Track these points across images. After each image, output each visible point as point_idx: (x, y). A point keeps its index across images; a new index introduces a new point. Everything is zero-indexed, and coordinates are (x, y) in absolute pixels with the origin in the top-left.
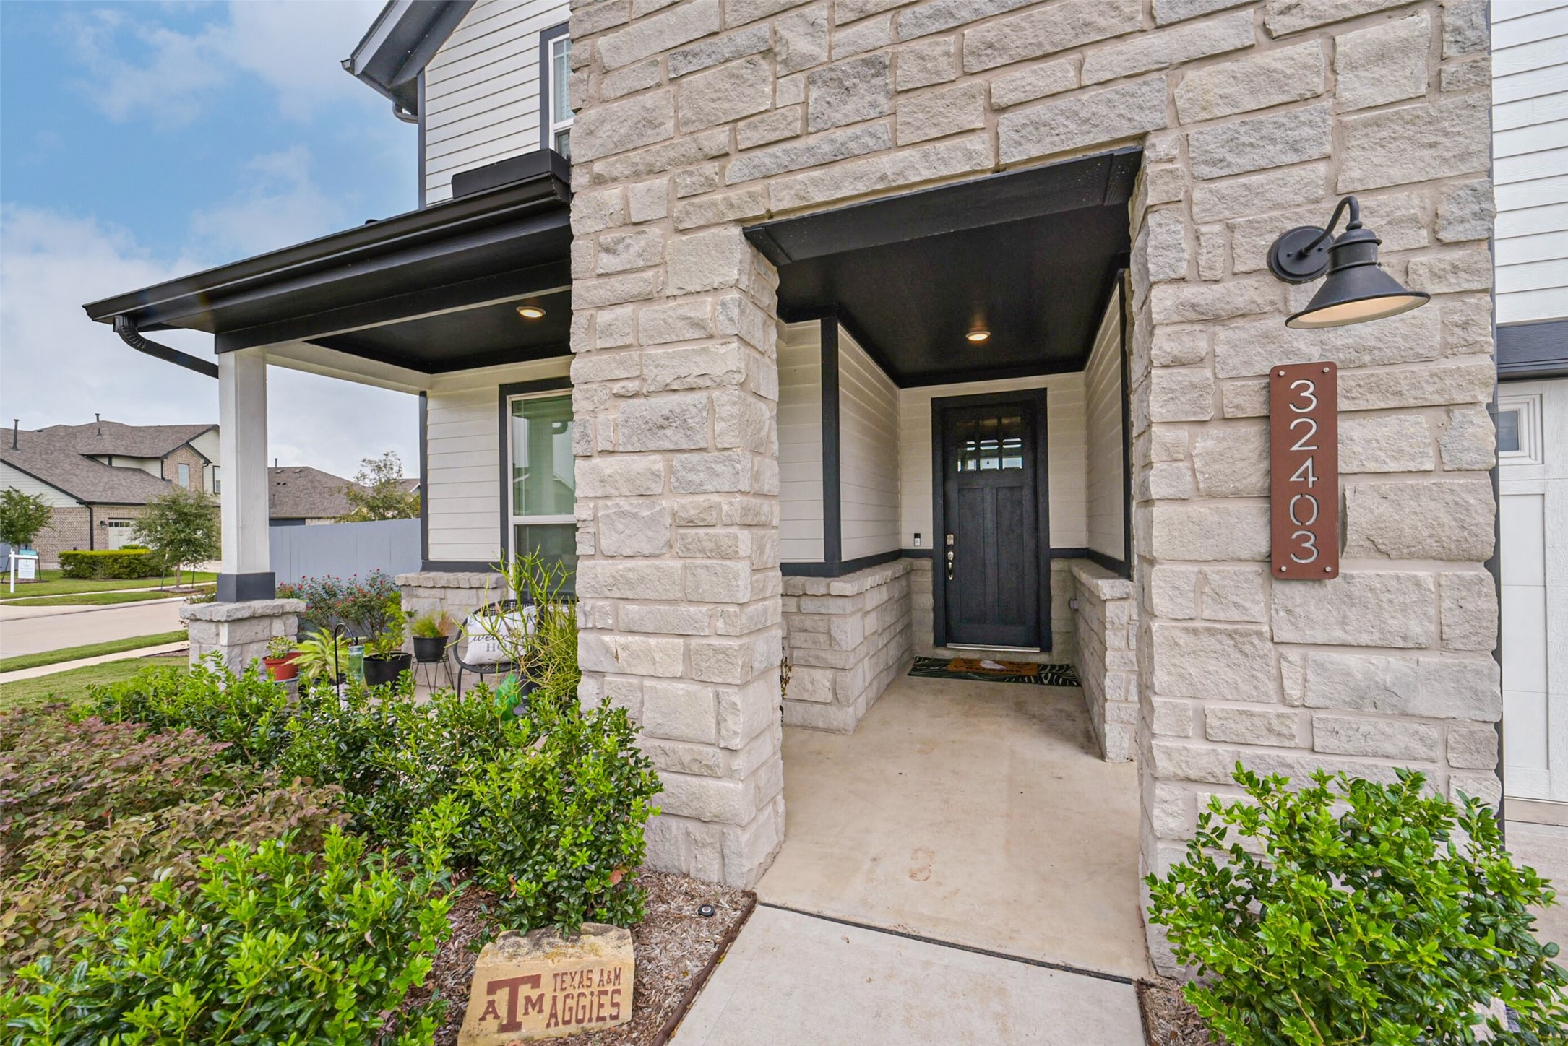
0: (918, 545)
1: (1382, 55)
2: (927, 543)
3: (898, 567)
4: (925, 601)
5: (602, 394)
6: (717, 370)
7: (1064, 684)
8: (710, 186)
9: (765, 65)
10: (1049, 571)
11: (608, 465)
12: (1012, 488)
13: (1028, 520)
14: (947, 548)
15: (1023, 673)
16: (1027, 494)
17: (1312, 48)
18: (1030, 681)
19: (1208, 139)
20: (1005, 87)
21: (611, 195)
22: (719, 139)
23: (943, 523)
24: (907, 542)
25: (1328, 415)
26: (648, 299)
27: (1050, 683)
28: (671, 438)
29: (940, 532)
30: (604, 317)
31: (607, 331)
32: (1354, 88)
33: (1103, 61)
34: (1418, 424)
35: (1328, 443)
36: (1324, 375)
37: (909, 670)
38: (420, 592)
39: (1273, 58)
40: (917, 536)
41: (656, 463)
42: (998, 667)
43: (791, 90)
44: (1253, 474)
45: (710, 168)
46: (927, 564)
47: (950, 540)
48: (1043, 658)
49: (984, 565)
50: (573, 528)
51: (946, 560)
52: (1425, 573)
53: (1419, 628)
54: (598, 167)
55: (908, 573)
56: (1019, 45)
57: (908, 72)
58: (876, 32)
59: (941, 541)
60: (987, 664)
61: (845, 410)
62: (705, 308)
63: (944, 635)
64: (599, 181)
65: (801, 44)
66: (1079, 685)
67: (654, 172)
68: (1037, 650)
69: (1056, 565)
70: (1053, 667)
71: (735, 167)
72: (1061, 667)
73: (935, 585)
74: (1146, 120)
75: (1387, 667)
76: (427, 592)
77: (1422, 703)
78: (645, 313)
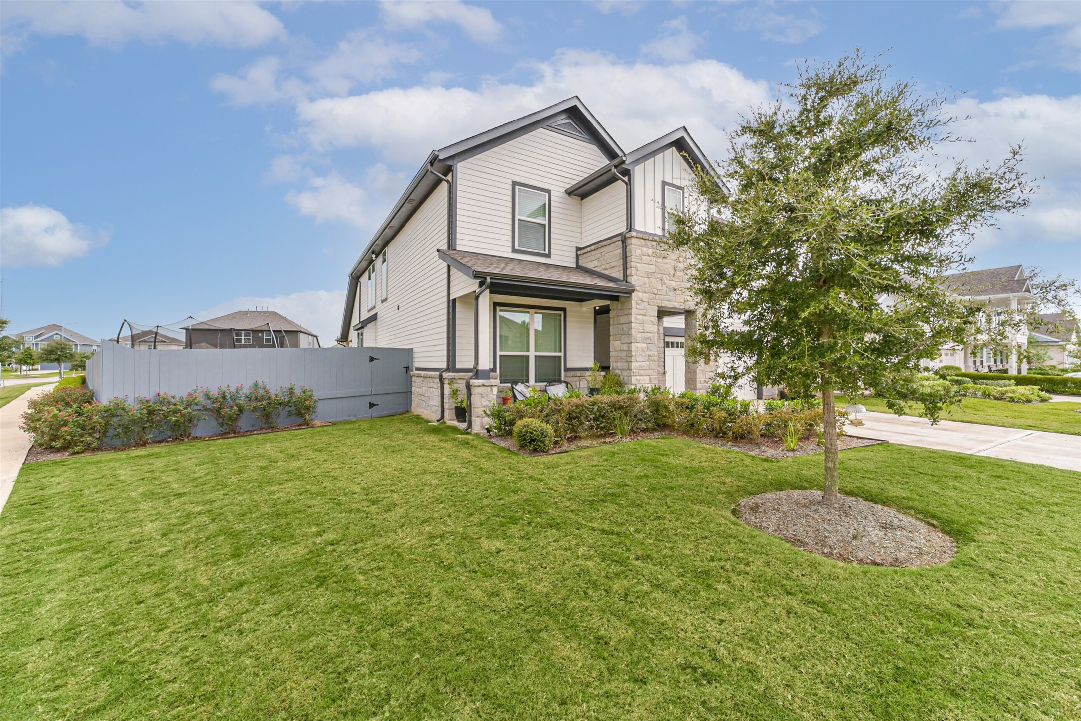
6: (655, 330)
9: (661, 281)
11: (638, 345)
21: (639, 294)
26: (644, 315)
28: (648, 341)
30: (638, 317)
31: (638, 319)
41: (645, 345)
43: (664, 288)
45: (653, 296)
54: (637, 288)
57: (677, 292)
58: (674, 284)
62: (651, 319)
64: (637, 291)
65: (665, 281)
67: (645, 292)
71: (657, 296)
78: (644, 317)
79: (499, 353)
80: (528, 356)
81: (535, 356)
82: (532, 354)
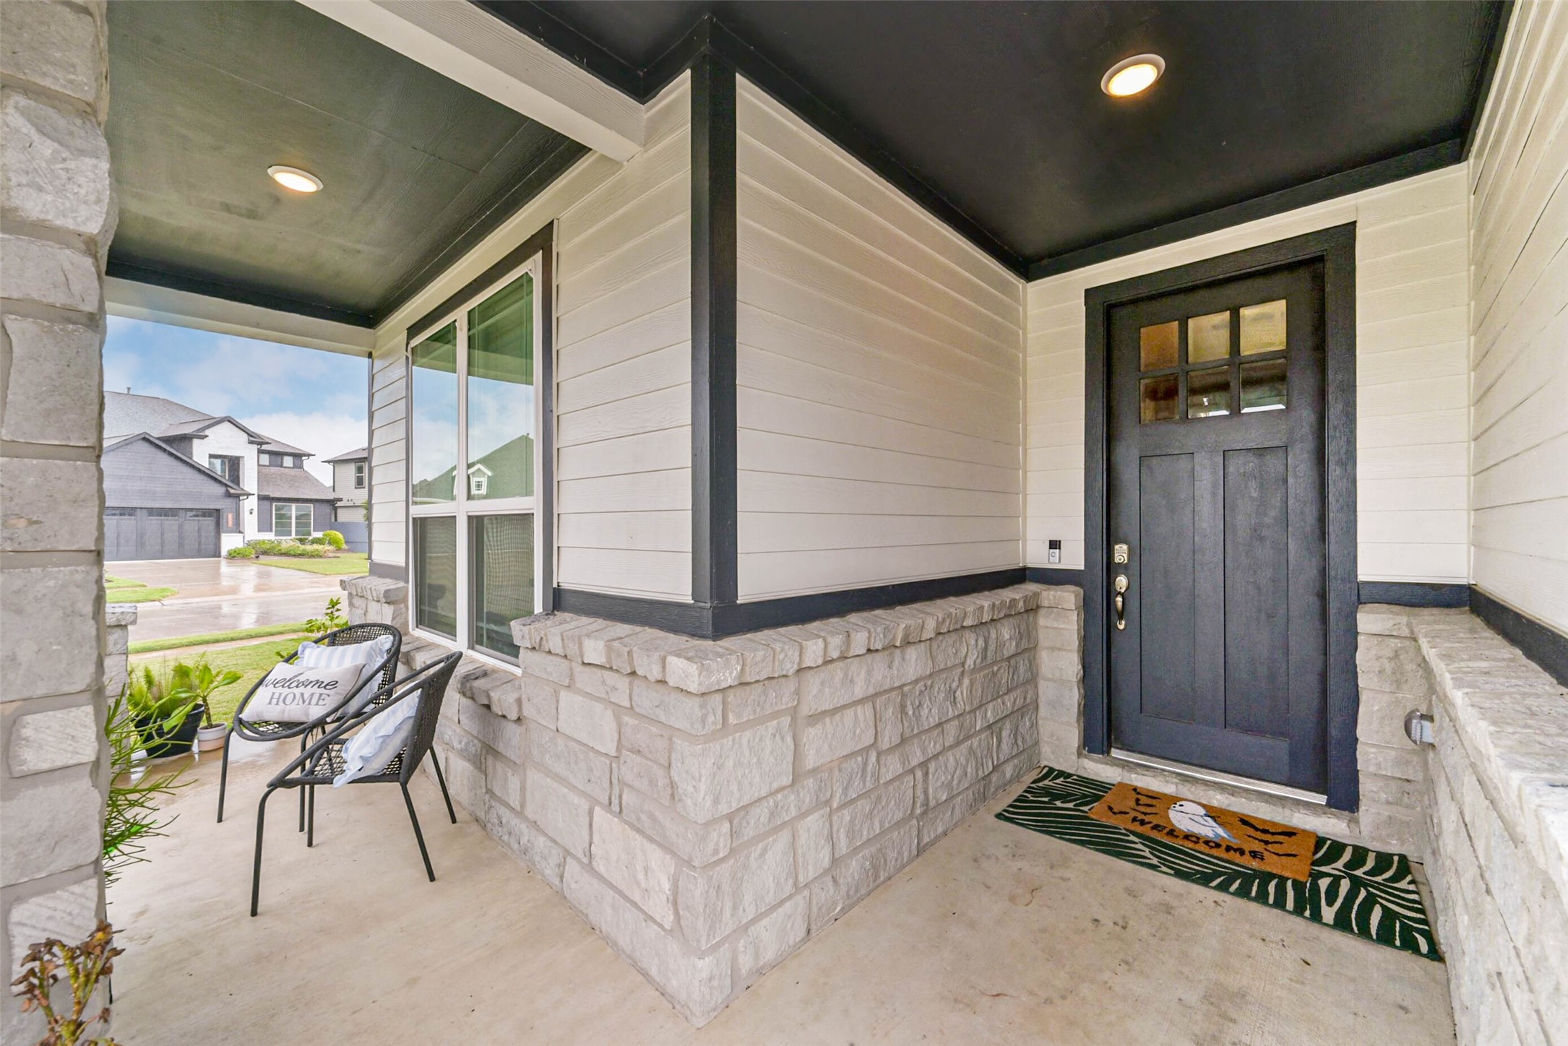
0: (1056, 560)
2: (1073, 557)
7: (1385, 937)
10: (1353, 633)
12: (1260, 452)
13: (1302, 514)
14: (1112, 569)
15: (1272, 864)
16: (1301, 460)
18: (1280, 903)
23: (1106, 522)
24: (1037, 556)
27: (1342, 923)
29: (1099, 537)
37: (1004, 801)
40: (1055, 545)
42: (1209, 829)
46: (1068, 597)
47: (1120, 555)
48: (1333, 826)
49: (1193, 609)
51: (1110, 591)
59: (1099, 556)
60: (1187, 818)
63: (1104, 733)
66: (1435, 954)
68: (1321, 799)
69: (1370, 621)
70: (1360, 855)
72: (1384, 861)
73: (1085, 640)
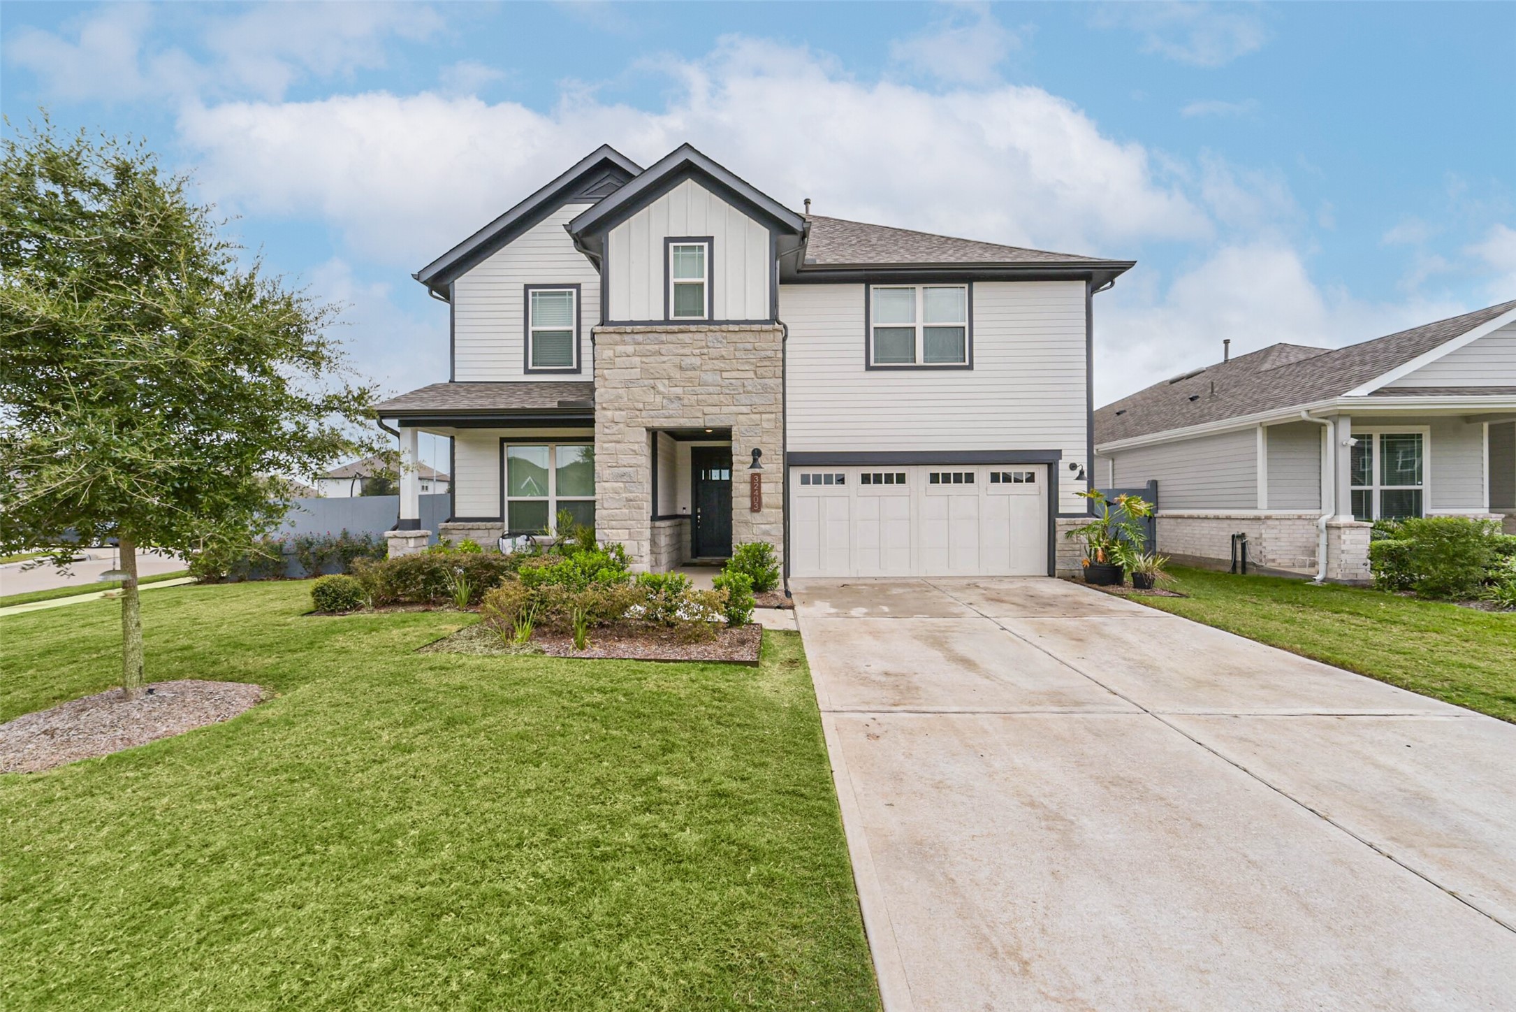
0: (685, 512)
1: (768, 420)
2: (688, 511)
3: (677, 521)
4: (687, 537)
5: (605, 466)
6: (639, 463)
8: (637, 416)
9: (652, 390)
11: (607, 485)
14: (697, 514)
17: (758, 416)
19: (742, 429)
20: (708, 410)
21: (609, 413)
22: (641, 406)
23: (695, 504)
24: (680, 512)
25: (760, 482)
26: (619, 442)
28: (626, 478)
29: (695, 507)
30: (606, 445)
31: (607, 449)
32: (765, 425)
33: (725, 410)
34: (773, 485)
35: (759, 488)
36: (759, 475)
38: (454, 532)
39: (753, 416)
40: (684, 508)
41: (621, 485)
42: (717, 564)
43: (659, 399)
44: (749, 493)
45: (638, 413)
46: (688, 521)
47: (699, 511)
49: (713, 522)
50: (594, 501)
51: (697, 520)
52: (773, 511)
53: (772, 520)
54: (604, 405)
55: (680, 525)
56: (710, 401)
57: (686, 402)
58: (679, 390)
59: (695, 511)
60: (713, 563)
61: (659, 459)
62: (636, 447)
63: (696, 552)
64: (604, 409)
65: (661, 388)
67: (620, 409)
71: (644, 413)
73: (692, 531)
74: (732, 423)
75: (768, 527)
76: (457, 532)
77: (773, 533)
78: (618, 446)
79: (507, 498)
80: (547, 502)
81: (558, 502)
82: (552, 498)
